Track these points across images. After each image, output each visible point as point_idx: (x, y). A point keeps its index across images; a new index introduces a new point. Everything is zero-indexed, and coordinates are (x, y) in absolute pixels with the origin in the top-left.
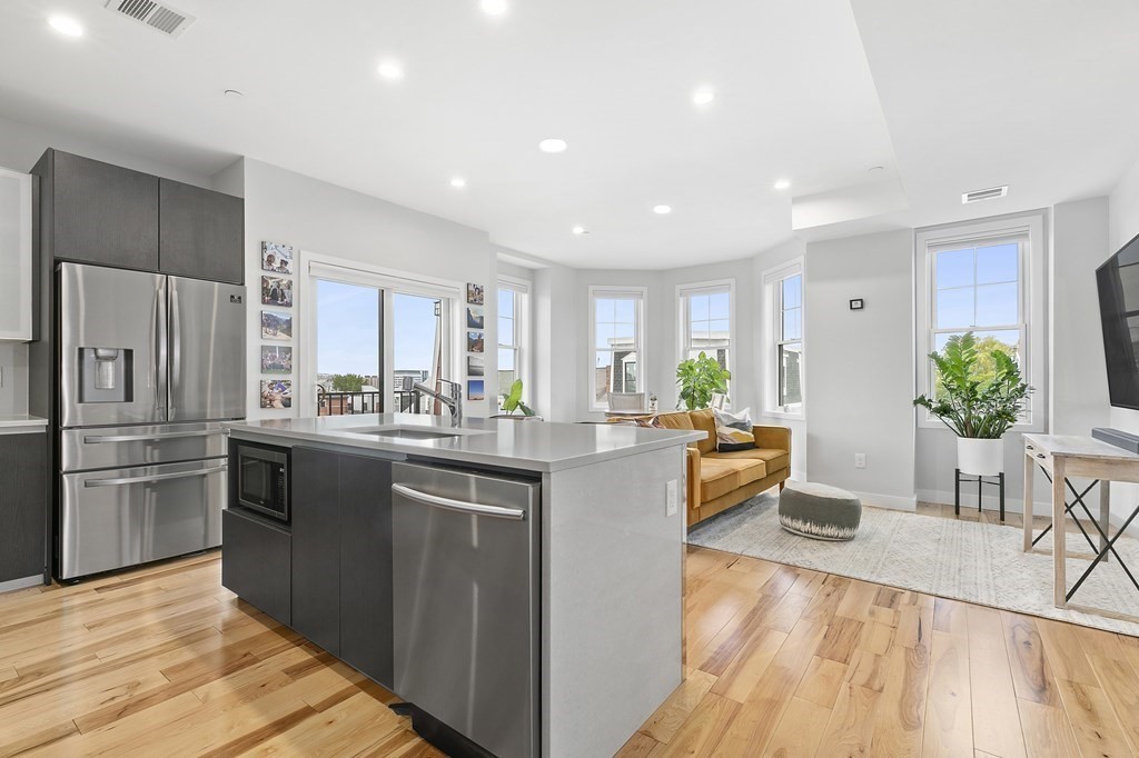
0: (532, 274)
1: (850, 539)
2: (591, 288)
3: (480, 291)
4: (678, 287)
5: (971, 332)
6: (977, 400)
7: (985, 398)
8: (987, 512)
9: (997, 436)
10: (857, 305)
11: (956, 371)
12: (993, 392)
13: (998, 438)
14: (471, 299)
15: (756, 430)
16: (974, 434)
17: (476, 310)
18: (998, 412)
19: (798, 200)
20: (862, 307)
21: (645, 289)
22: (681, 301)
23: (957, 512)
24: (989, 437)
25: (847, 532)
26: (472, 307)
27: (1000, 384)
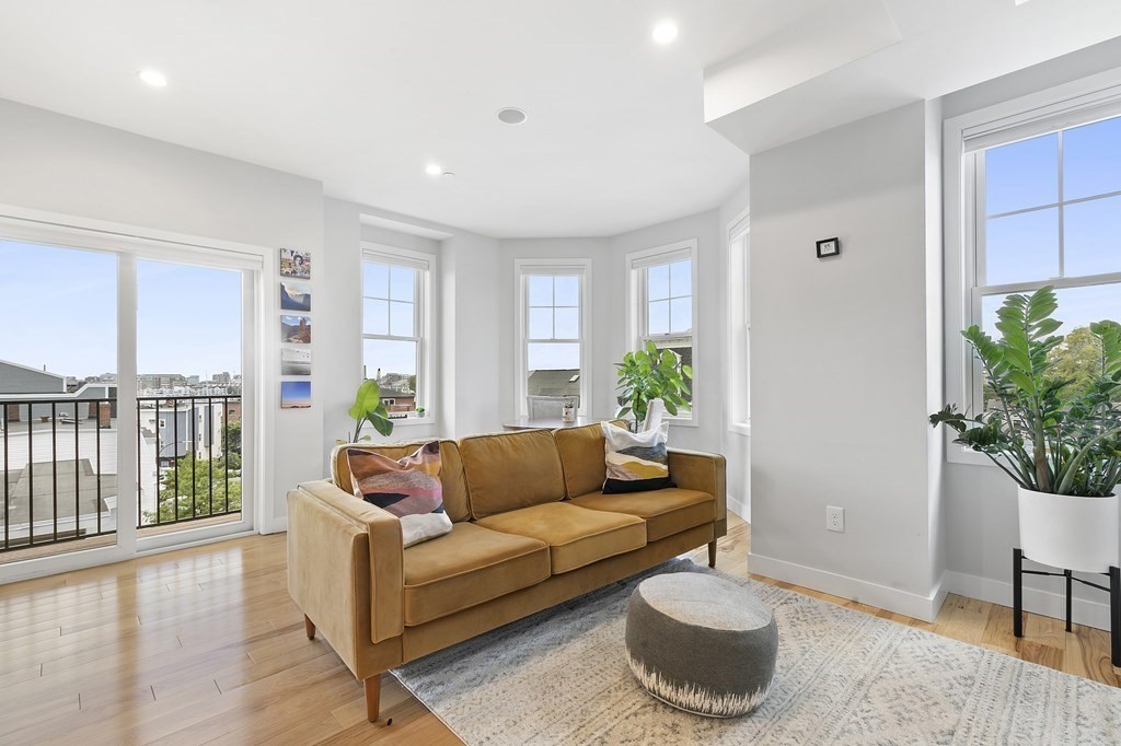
0: (438, 246)
1: (741, 716)
2: (518, 262)
3: (304, 260)
4: (629, 257)
5: (1051, 288)
6: (1058, 418)
7: (1077, 413)
8: (1084, 633)
9: (1106, 492)
10: (829, 248)
11: (1014, 361)
12: (1094, 402)
13: (1108, 494)
14: (285, 270)
15: (671, 459)
16: (1051, 486)
17: (295, 288)
18: (1104, 443)
19: (713, 70)
20: (837, 252)
21: (588, 262)
22: (634, 275)
23: (1018, 632)
24: (1084, 493)
25: (734, 704)
26: (289, 283)
27: (1110, 385)
